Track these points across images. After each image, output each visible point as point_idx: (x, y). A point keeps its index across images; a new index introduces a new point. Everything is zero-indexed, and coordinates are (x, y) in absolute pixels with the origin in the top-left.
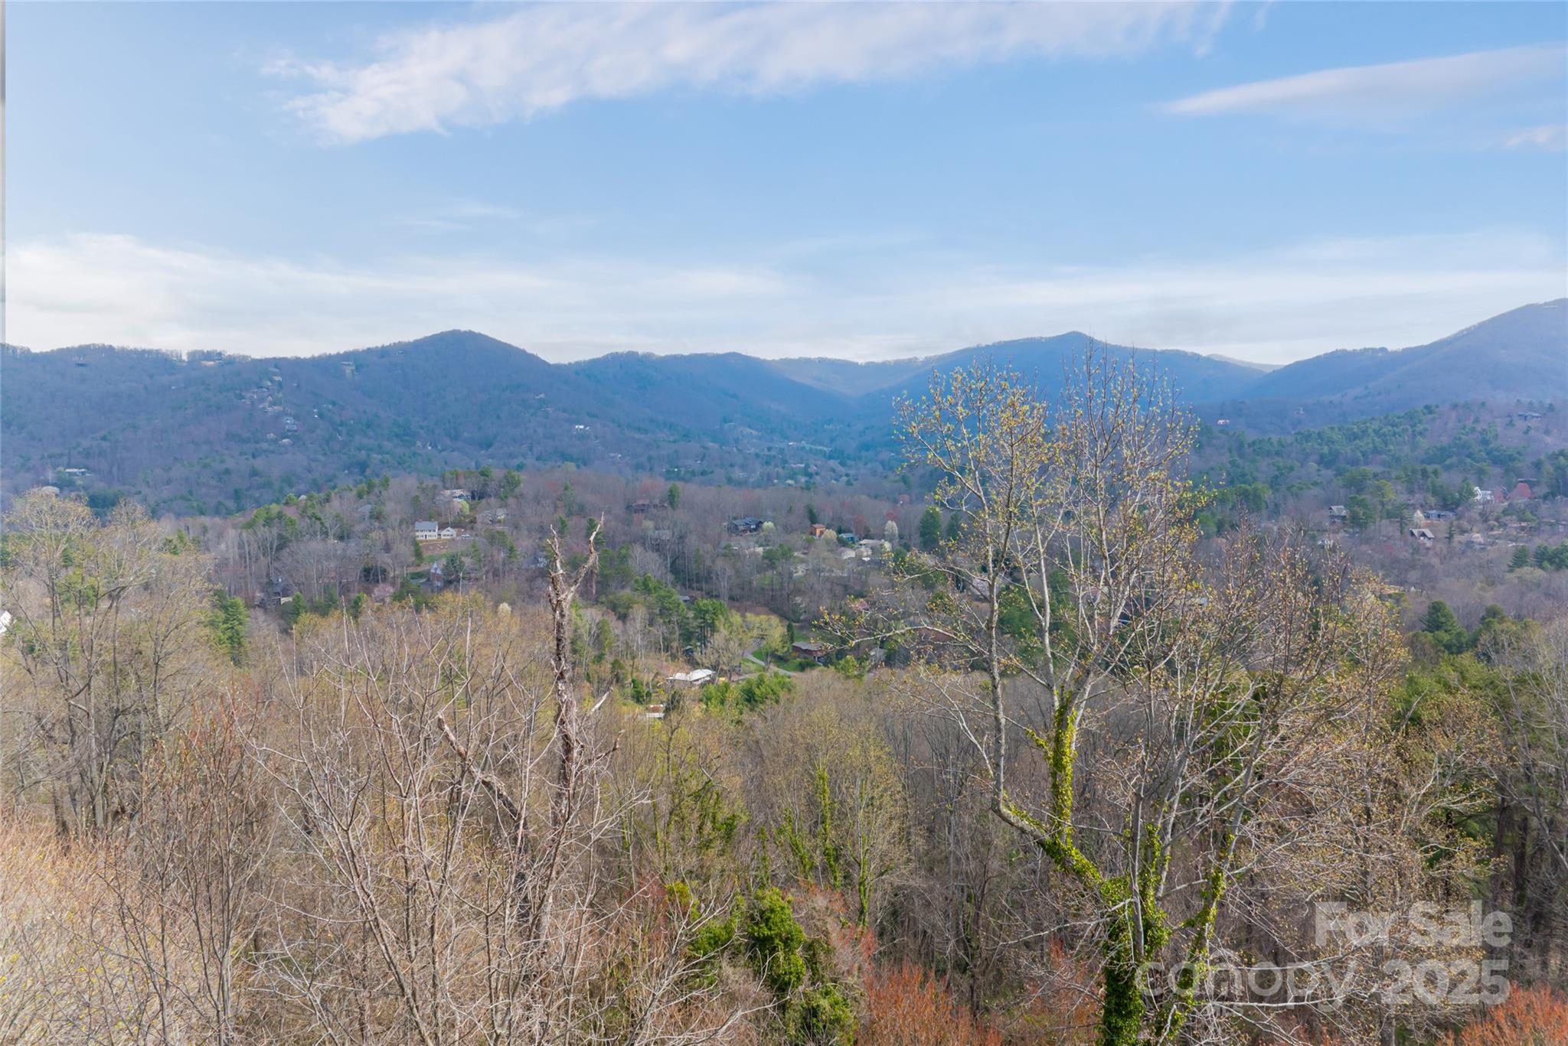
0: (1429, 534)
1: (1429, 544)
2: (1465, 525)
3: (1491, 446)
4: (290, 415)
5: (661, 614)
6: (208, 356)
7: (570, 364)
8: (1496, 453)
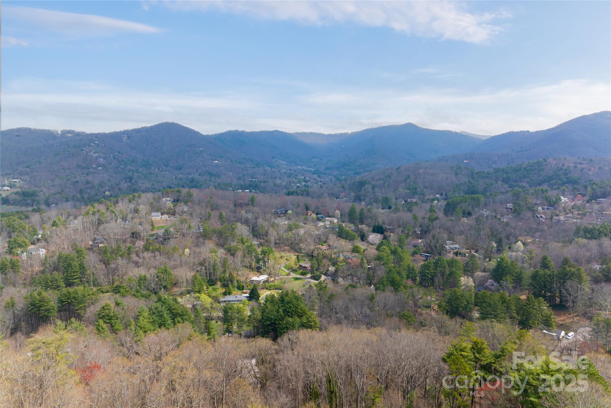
0: (544, 217)
1: (543, 221)
2: (558, 212)
3: (568, 176)
4: (102, 157)
5: (248, 253)
6: (69, 132)
7: (212, 135)
8: (570, 179)
